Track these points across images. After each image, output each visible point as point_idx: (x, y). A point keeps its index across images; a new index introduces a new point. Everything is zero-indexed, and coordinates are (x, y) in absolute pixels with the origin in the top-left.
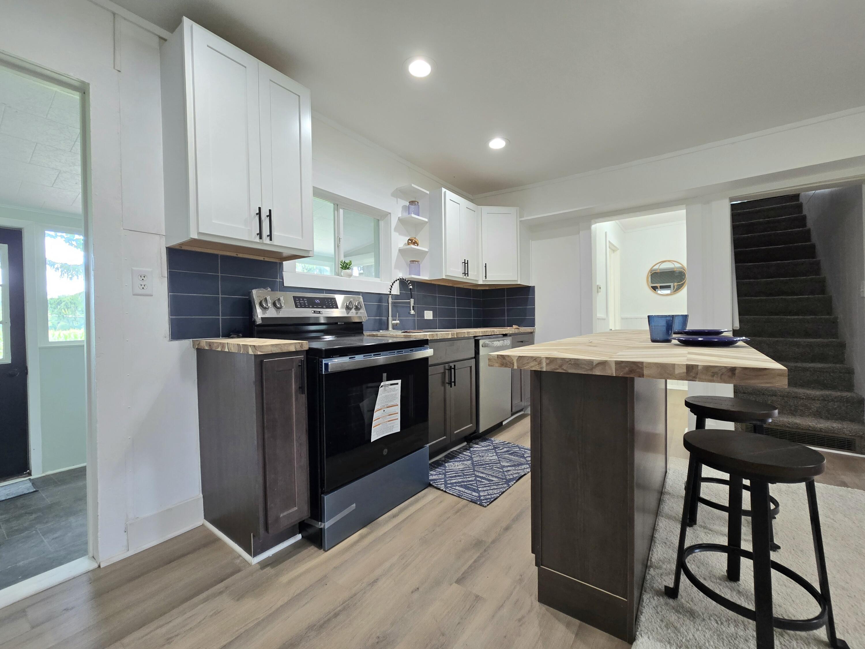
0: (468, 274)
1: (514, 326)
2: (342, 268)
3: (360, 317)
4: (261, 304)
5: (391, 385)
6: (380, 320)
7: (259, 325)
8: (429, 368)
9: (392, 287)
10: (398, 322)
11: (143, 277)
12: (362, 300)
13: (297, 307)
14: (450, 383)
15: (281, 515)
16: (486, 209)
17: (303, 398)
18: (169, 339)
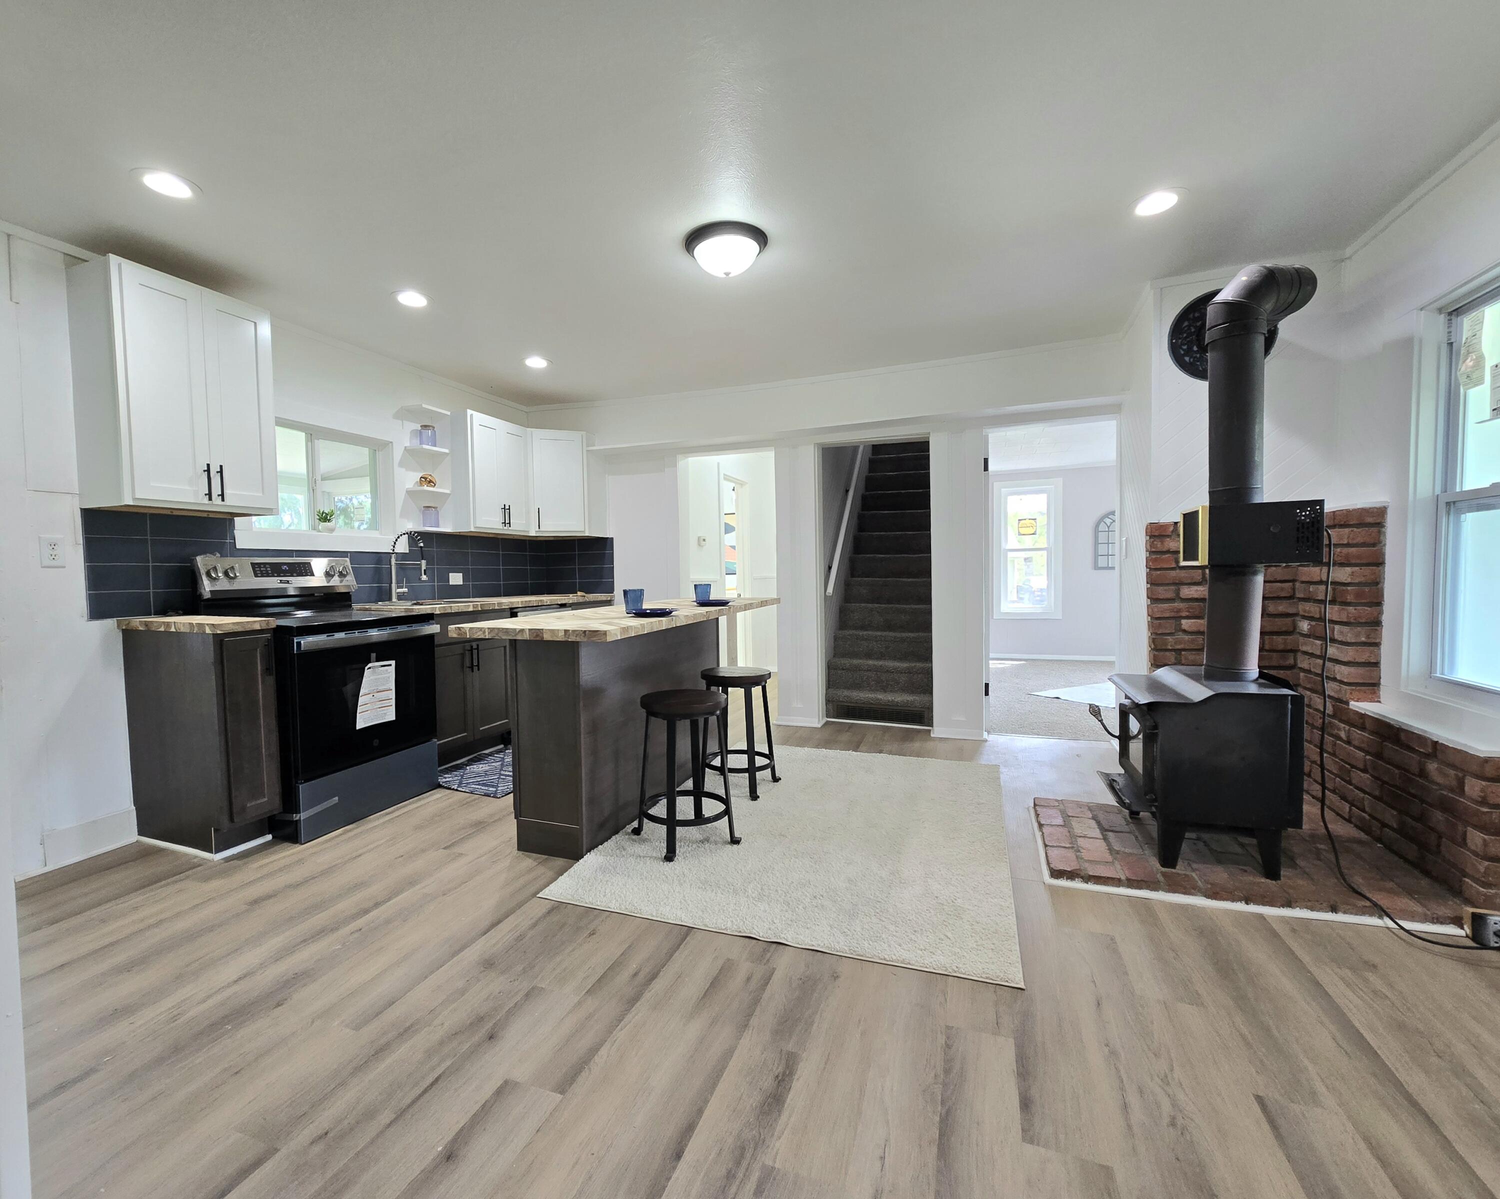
0: (510, 523)
1: (579, 593)
2: (320, 520)
3: (348, 586)
4: (208, 574)
5: (383, 666)
6: (380, 588)
7: (208, 600)
8: (436, 648)
9: (395, 543)
10: (406, 590)
11: (53, 545)
12: (348, 563)
13: (256, 576)
14: (472, 667)
15: (248, 805)
16: (537, 433)
17: (271, 680)
18: (86, 618)
